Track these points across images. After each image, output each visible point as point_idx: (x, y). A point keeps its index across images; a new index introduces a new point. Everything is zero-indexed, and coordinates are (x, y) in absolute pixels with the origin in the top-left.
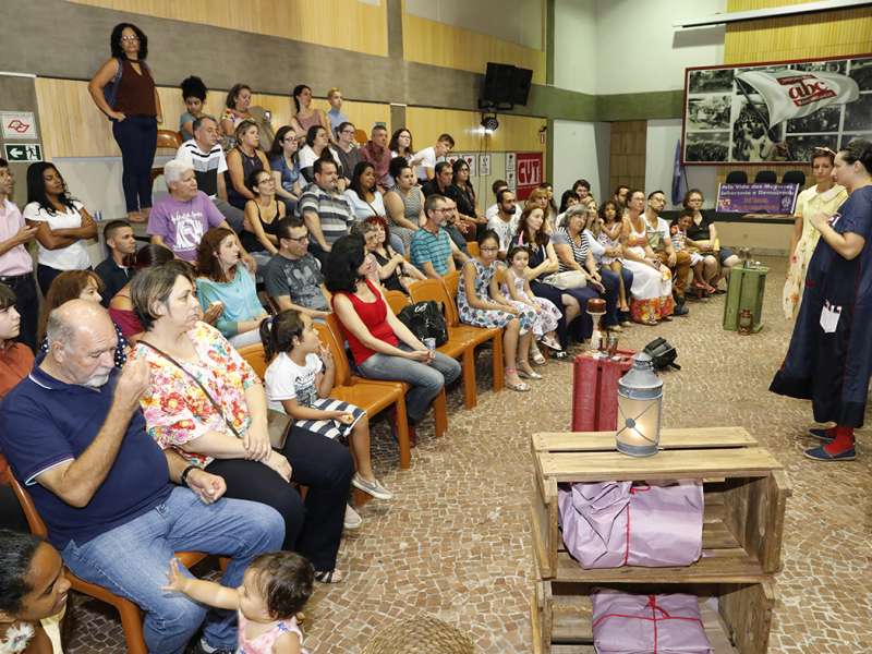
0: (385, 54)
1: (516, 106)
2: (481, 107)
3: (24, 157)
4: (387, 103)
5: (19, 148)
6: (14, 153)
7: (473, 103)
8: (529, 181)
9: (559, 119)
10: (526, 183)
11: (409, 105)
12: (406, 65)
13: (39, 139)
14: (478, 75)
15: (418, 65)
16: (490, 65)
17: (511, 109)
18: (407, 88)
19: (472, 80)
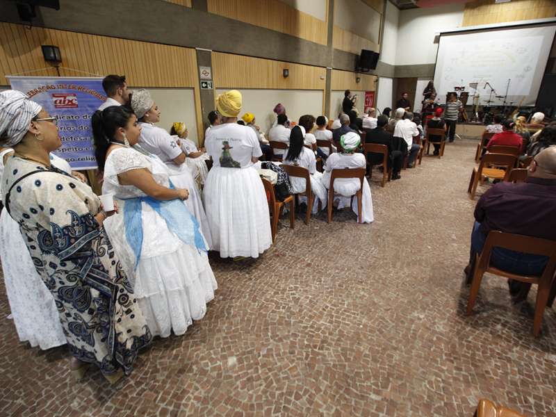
0: (326, 45)
2: (356, 71)
3: (206, 87)
4: (325, 67)
5: (206, 83)
6: (204, 85)
7: (353, 69)
8: (369, 104)
9: (382, 76)
11: (333, 69)
12: (333, 50)
13: (212, 80)
14: (357, 56)
15: (337, 50)
16: (363, 51)
18: (333, 60)
19: (354, 58)
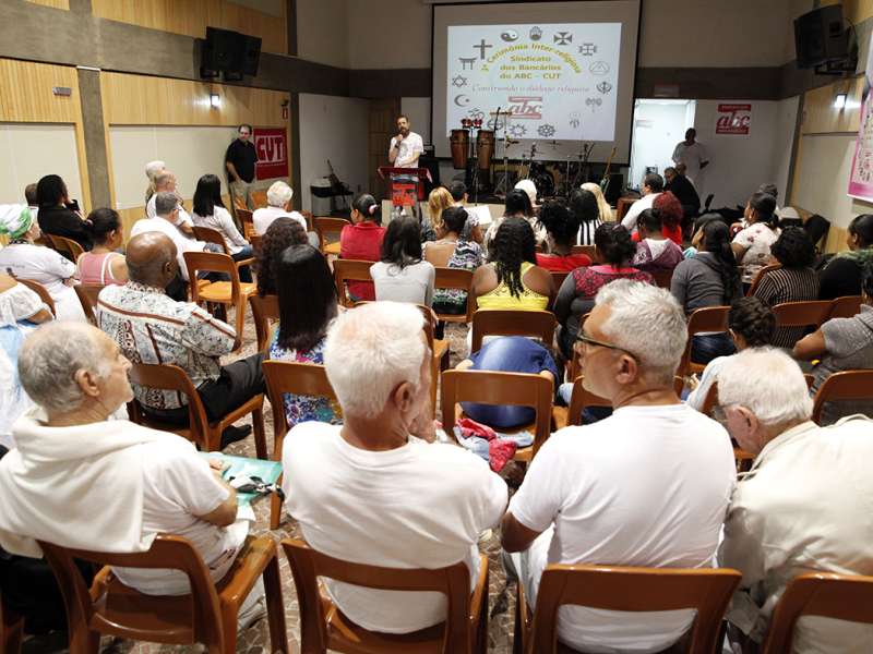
0: (67, 8)
1: (245, 76)
4: (75, 66)
7: (192, 72)
8: (270, 158)
9: (305, 93)
10: (267, 161)
11: (103, 70)
12: (97, 22)
14: (197, 41)
15: (113, 23)
16: (210, 30)
17: (241, 80)
18: (99, 50)
19: (191, 46)
